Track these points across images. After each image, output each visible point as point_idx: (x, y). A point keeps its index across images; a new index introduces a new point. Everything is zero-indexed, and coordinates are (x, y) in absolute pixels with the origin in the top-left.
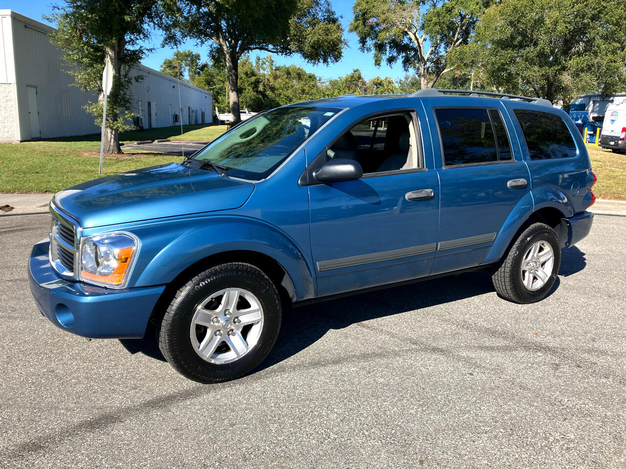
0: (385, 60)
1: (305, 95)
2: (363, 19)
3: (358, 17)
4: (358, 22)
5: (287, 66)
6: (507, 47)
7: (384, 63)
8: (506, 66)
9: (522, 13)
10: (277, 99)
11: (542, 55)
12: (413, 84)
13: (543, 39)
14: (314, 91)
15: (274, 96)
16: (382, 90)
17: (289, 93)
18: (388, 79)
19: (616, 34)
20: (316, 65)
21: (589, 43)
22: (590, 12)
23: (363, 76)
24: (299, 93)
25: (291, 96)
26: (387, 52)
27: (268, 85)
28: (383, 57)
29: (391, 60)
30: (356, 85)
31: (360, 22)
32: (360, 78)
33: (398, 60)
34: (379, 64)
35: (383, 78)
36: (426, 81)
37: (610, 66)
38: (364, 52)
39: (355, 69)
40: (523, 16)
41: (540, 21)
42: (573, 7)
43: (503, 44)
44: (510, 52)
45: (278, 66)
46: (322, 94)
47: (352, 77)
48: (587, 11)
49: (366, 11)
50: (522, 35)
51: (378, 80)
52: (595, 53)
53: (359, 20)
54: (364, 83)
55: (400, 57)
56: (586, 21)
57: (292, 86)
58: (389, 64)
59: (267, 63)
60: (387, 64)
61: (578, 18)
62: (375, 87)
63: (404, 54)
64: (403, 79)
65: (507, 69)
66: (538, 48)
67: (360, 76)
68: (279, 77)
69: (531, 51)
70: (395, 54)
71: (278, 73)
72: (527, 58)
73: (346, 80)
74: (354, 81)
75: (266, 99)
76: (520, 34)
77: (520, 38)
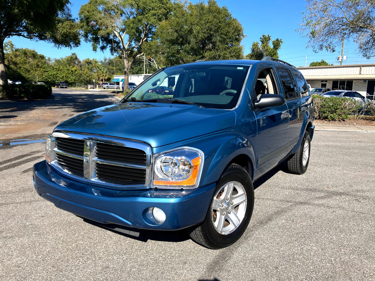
0: (99, 48)
1: (39, 68)
2: (87, 22)
3: (82, 20)
4: (83, 23)
5: (24, 49)
6: (175, 44)
7: (98, 49)
8: (175, 54)
9: (182, 26)
10: (19, 70)
11: (192, 49)
12: (109, 64)
13: (193, 40)
14: (46, 66)
15: (16, 68)
16: (92, 66)
17: (27, 66)
18: (95, 60)
19: (225, 40)
20: (59, 49)
21: (214, 44)
22: (214, 29)
23: (78, 57)
24: (35, 67)
25: (29, 69)
26: (101, 43)
27: (11, 61)
28: (98, 46)
29: (103, 48)
30: (75, 63)
31: (84, 23)
32: (76, 58)
33: (107, 48)
34: (95, 50)
35: (91, 59)
36: (127, 61)
37: (225, 56)
38: (87, 42)
39: (73, 53)
40: (182, 27)
41: (190, 31)
42: (206, 25)
43: (173, 42)
44: (178, 47)
45: (17, 48)
46: (51, 68)
47: (71, 58)
48: (212, 27)
49: (88, 17)
50: (182, 38)
51: (88, 60)
52: (217, 50)
53: (83, 22)
54: (79, 62)
55: (108, 46)
56: (212, 33)
57: (29, 62)
58: (102, 51)
59: (8, 46)
60: (101, 51)
61: (209, 31)
62: (87, 64)
63: (111, 45)
64: (103, 61)
65: (175, 56)
66: (191, 45)
67: (77, 58)
68: (19, 56)
69: (187, 47)
70: (105, 45)
71: (18, 53)
72: (185, 50)
73: (68, 60)
74: (72, 60)
75: (10, 70)
76: (181, 37)
77: (181, 39)
